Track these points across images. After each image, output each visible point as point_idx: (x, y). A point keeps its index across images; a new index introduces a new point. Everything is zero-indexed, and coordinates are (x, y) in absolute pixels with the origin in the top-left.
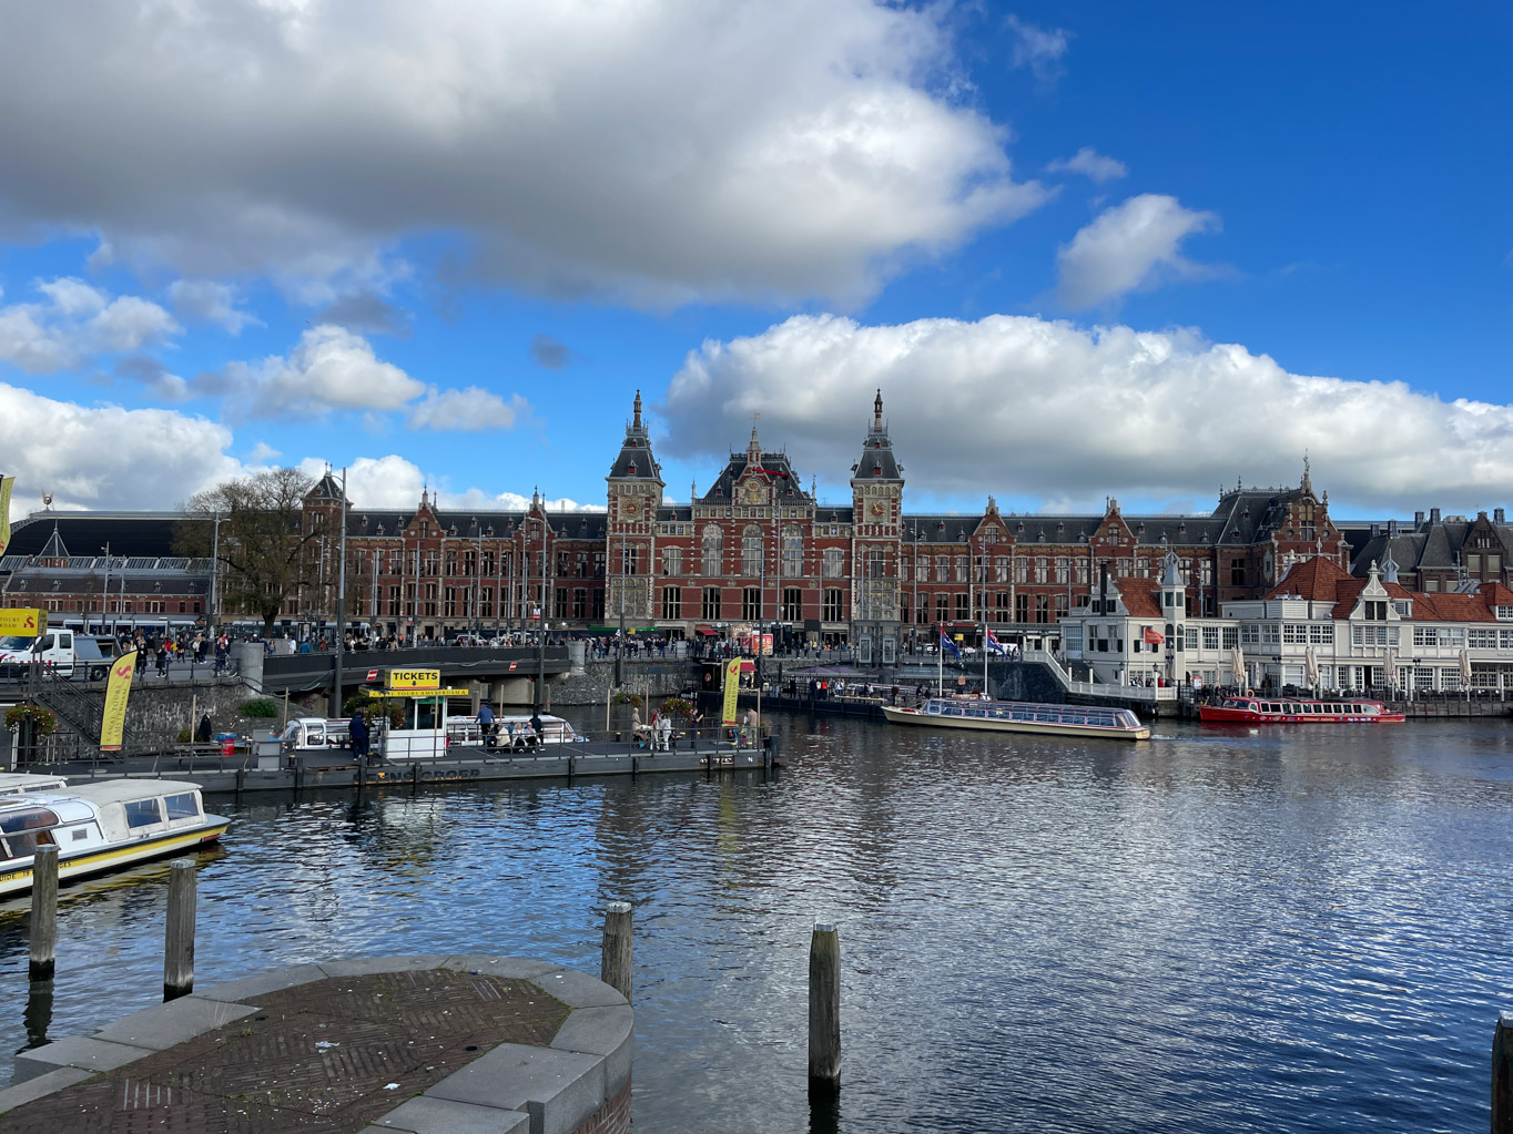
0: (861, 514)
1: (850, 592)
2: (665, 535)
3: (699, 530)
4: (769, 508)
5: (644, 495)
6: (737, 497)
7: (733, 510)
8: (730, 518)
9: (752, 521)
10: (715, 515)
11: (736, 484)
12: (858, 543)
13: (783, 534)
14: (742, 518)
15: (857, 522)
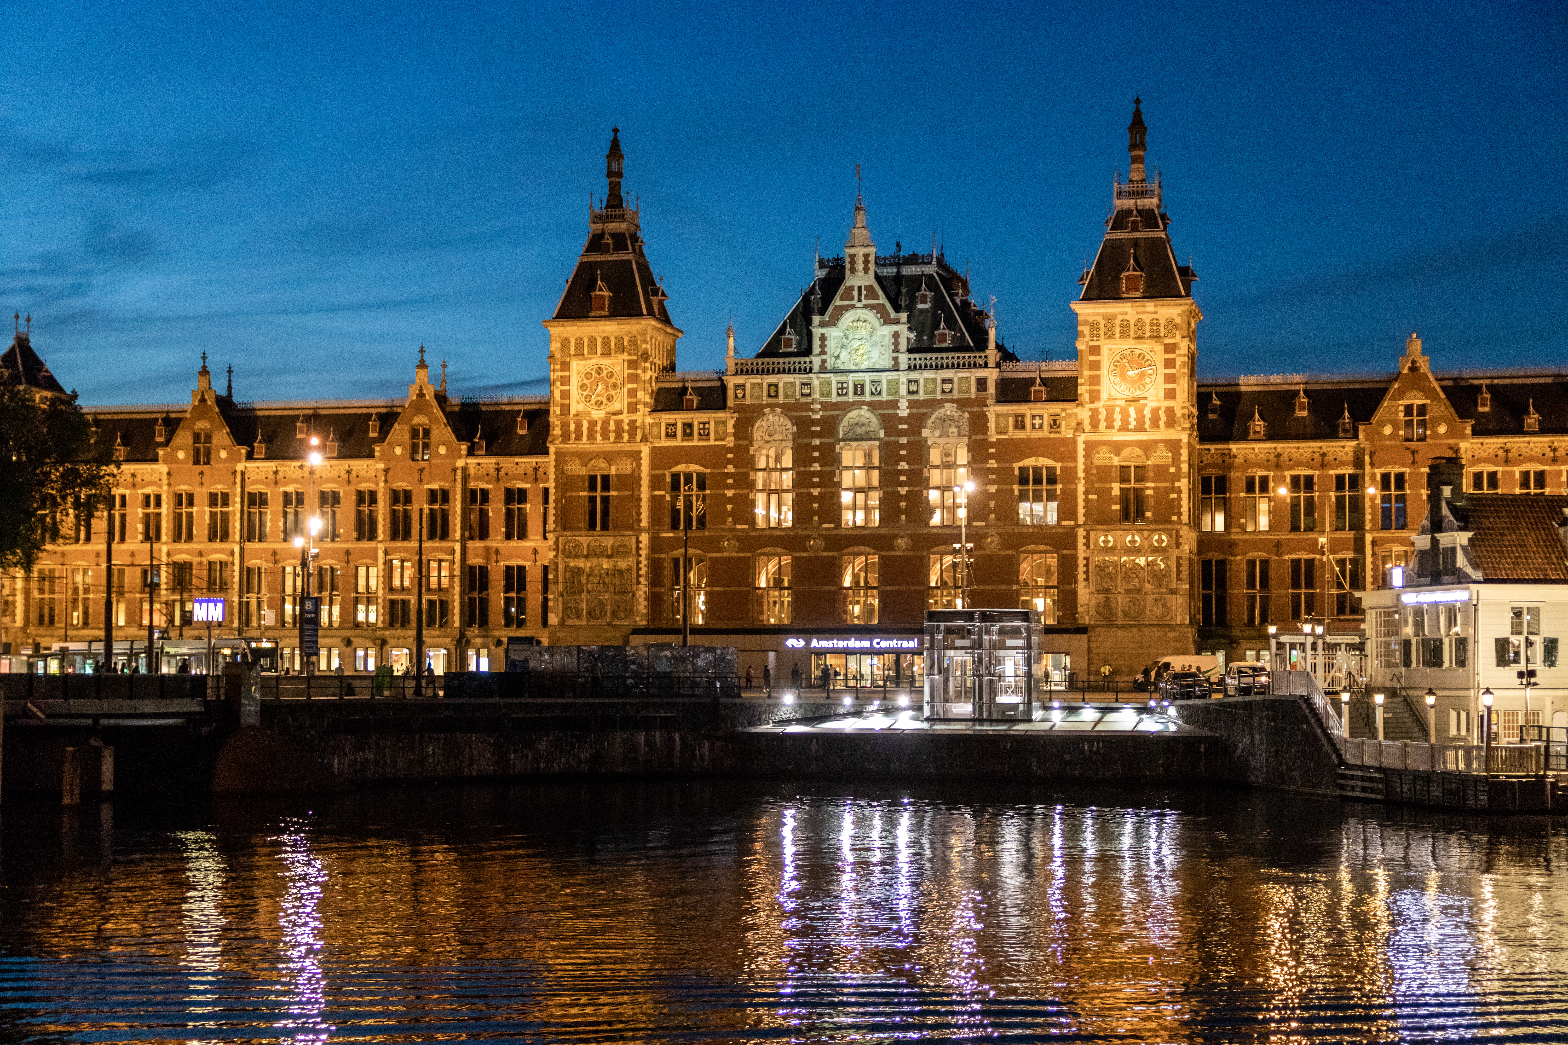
0: (1095, 380)
1: (1075, 557)
2: (670, 443)
3: (743, 429)
4: (893, 375)
5: (625, 356)
6: (823, 352)
7: (816, 382)
8: (809, 400)
9: (858, 405)
10: (776, 396)
11: (822, 325)
12: (1091, 447)
13: (925, 432)
14: (834, 398)
15: (1087, 399)
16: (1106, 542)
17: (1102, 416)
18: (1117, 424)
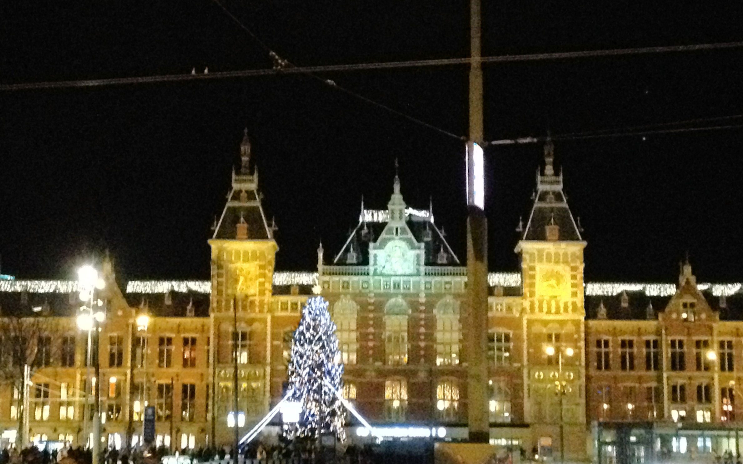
0: (532, 285)
1: (522, 385)
2: (283, 314)
4: (417, 278)
5: (257, 262)
6: (375, 264)
7: (371, 281)
8: (367, 291)
9: (396, 295)
10: (348, 288)
11: (375, 248)
12: (530, 323)
13: (435, 311)
14: (382, 290)
15: (528, 295)
16: (539, 376)
17: (537, 305)
18: (545, 309)
